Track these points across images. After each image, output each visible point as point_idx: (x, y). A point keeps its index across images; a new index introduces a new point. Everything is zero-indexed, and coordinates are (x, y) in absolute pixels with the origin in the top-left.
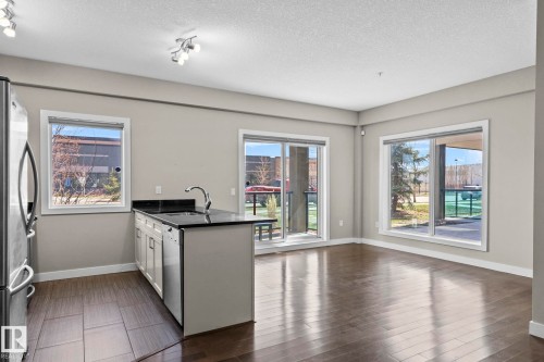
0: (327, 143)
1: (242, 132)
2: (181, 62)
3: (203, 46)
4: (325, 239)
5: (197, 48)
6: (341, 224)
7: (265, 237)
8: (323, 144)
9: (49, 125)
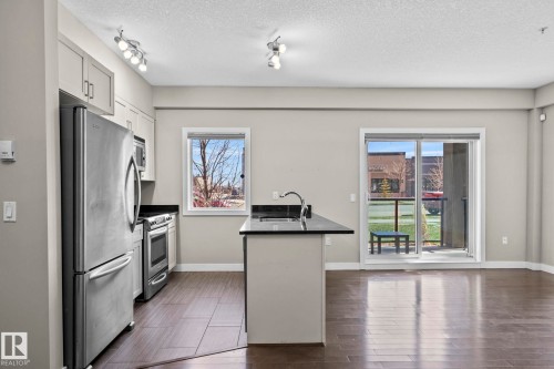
0: (483, 136)
1: (363, 132)
2: (277, 66)
3: (289, 46)
4: (479, 260)
5: (282, 49)
6: (505, 242)
7: (402, 250)
8: (477, 137)
9: (189, 140)
